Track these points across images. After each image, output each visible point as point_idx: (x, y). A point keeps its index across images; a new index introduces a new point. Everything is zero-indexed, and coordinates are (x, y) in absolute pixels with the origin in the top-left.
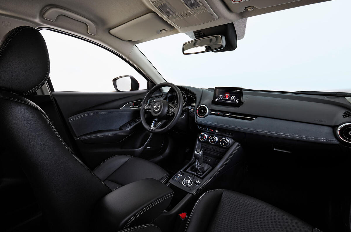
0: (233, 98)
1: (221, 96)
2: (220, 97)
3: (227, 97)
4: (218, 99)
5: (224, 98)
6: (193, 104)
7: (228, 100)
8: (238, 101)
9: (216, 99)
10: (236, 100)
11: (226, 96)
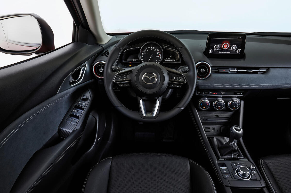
0: (234, 48)
1: (217, 46)
2: (215, 47)
3: (226, 46)
4: (213, 50)
5: (221, 48)
6: (168, 59)
7: (227, 50)
8: (240, 51)
9: (210, 51)
10: (237, 50)
11: (224, 45)
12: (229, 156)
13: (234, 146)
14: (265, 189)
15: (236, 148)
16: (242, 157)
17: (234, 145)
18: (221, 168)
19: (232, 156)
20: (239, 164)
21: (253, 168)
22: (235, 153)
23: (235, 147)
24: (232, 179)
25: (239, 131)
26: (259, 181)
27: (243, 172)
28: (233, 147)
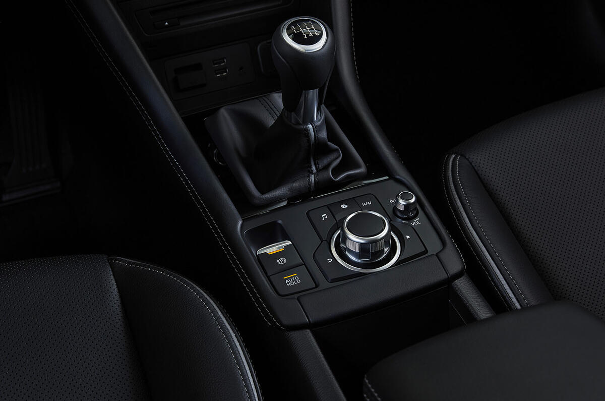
12: (296, 185)
13: (310, 126)
14: (464, 286)
15: (324, 134)
16: (358, 167)
17: (312, 122)
18: (261, 251)
19: (312, 178)
20: (344, 206)
21: (407, 206)
22: (326, 161)
23: (317, 129)
24: (317, 286)
25: (314, 40)
26: (437, 255)
27: (361, 240)
28: (307, 130)
